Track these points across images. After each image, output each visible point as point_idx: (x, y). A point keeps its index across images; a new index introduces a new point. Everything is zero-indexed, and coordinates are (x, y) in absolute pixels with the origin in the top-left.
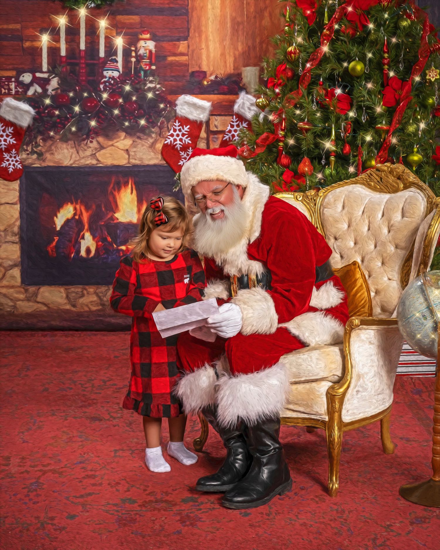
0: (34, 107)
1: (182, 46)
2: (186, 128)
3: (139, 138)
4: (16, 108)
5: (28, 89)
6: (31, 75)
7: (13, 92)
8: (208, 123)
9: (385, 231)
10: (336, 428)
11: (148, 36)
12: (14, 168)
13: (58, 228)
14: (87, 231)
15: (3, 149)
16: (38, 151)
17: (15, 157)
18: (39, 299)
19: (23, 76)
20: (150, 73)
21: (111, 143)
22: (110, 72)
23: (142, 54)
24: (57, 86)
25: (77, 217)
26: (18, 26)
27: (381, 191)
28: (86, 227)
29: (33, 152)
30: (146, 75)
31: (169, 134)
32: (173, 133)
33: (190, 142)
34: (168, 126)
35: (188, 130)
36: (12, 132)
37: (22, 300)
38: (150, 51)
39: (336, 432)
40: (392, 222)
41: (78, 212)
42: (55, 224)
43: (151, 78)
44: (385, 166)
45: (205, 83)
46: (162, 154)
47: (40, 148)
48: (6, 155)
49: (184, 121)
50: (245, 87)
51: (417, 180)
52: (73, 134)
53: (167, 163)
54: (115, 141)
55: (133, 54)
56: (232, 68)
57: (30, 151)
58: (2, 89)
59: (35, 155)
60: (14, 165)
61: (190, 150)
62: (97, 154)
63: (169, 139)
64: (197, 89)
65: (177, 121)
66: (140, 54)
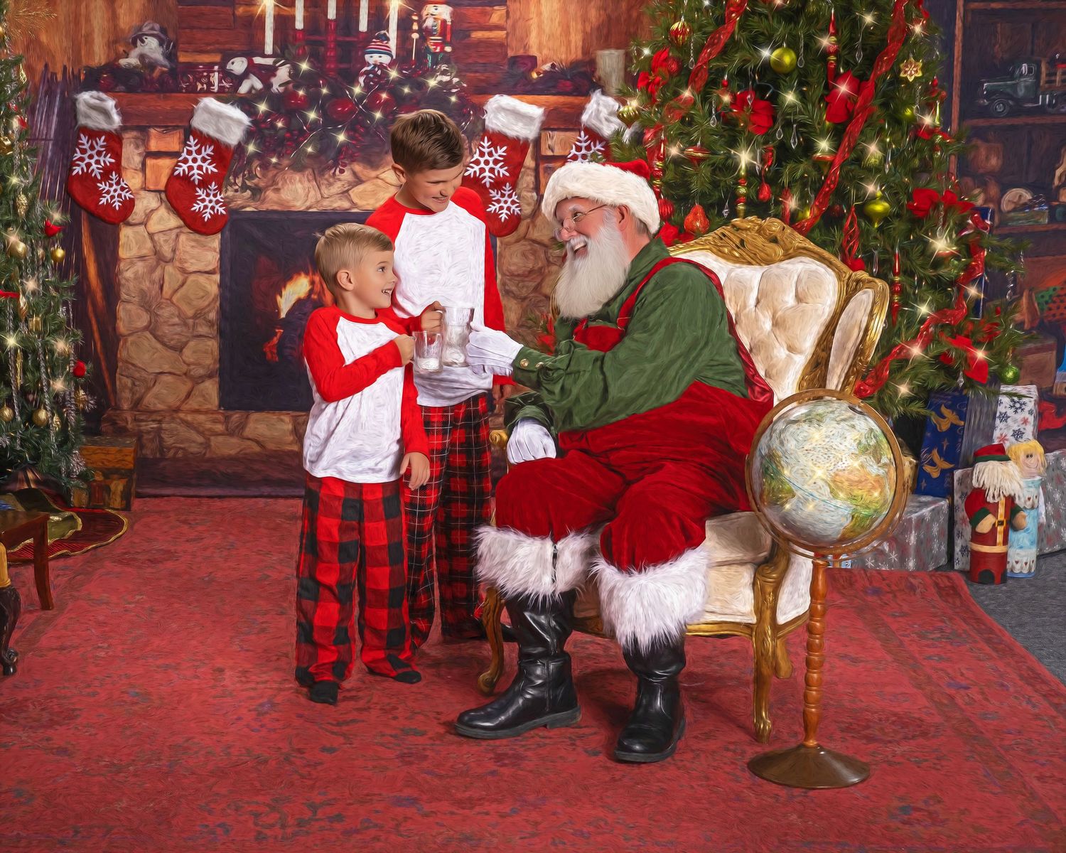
0: (247, 114)
1: (497, 15)
2: (501, 151)
4: (220, 116)
5: (240, 84)
6: (245, 61)
7: (216, 88)
8: (537, 142)
12: (212, 212)
13: (283, 315)
15: (197, 182)
16: (253, 186)
17: (215, 196)
18: (248, 433)
19: (233, 63)
20: (442, 58)
21: (373, 174)
22: (376, 56)
23: (430, 27)
24: (288, 79)
25: (314, 296)
29: (244, 188)
30: (435, 63)
31: (473, 160)
32: (480, 158)
33: (507, 174)
35: (505, 154)
36: (212, 154)
37: (220, 434)
38: (444, 22)
41: (318, 288)
42: (278, 308)
43: (444, 67)
45: (535, 75)
47: (256, 180)
48: (200, 192)
49: (498, 139)
50: (599, 83)
52: (310, 156)
54: (381, 169)
55: (415, 27)
56: (580, 52)
57: (240, 185)
58: (198, 84)
59: (248, 191)
60: (213, 208)
61: (508, 187)
62: (350, 192)
63: (472, 168)
64: (521, 86)
65: (486, 138)
66: (427, 27)
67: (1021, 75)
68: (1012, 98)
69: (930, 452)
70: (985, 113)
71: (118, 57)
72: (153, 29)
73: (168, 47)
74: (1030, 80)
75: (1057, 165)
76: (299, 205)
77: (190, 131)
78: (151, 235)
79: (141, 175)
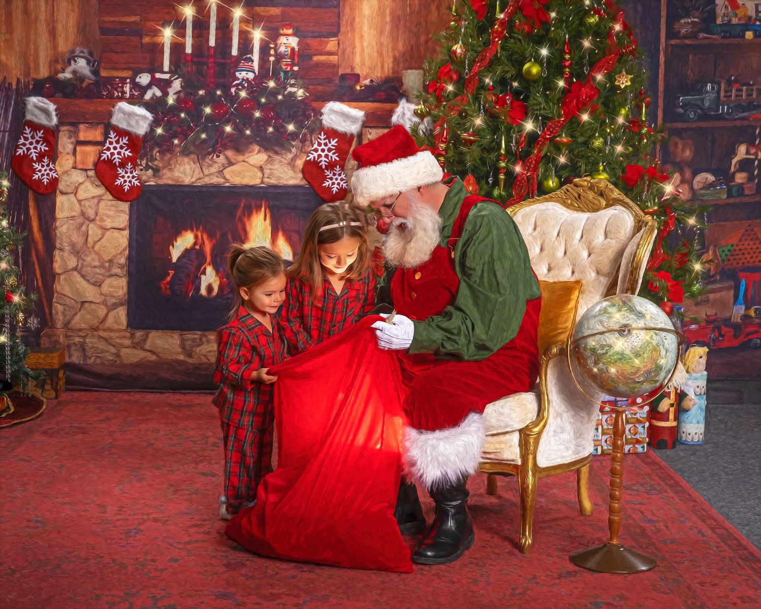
1: (332, 44)
2: (334, 142)
3: (276, 153)
4: (130, 115)
5: (145, 93)
6: (149, 76)
7: (128, 95)
8: (360, 136)
9: (585, 254)
10: (530, 473)
11: (290, 31)
12: (130, 185)
13: (174, 260)
14: (209, 264)
15: (117, 164)
16: (154, 167)
17: (131, 173)
18: (147, 347)
19: (140, 77)
20: (291, 75)
21: (241, 158)
22: (244, 73)
23: (283, 52)
24: (180, 89)
25: (197, 247)
26: (137, 18)
27: (580, 209)
28: (208, 260)
29: (147, 167)
30: (286, 78)
31: (313, 148)
32: (318, 147)
33: (338, 159)
34: (311, 139)
35: (336, 144)
36: (127, 142)
37: (127, 347)
38: (293, 49)
39: (530, 478)
40: (593, 244)
41: (200, 241)
42: (171, 255)
43: (292, 81)
44: (585, 181)
45: (358, 88)
46: (303, 172)
47: (156, 163)
48: (120, 171)
49: (331, 133)
50: (405, 93)
51: (622, 197)
53: (309, 183)
54: (247, 155)
55: (272, 52)
56: (391, 71)
57: (144, 166)
58: (115, 92)
59: (150, 170)
60: (130, 182)
61: (338, 168)
62: (224, 171)
63: (313, 154)
64: (349, 96)
65: (322, 133)
66: (280, 52)
67: (707, 92)
68: (700, 108)
70: (681, 118)
71: (57, 72)
72: (82, 52)
73: (93, 66)
74: (713, 96)
75: (733, 157)
76: (187, 181)
77: (110, 127)
78: (80, 201)
79: (73, 157)
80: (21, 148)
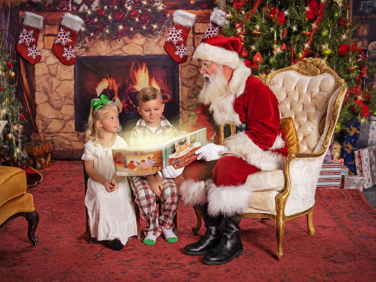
0: (83, 19)
2: (180, 31)
3: (150, 37)
4: (71, 19)
5: (80, 8)
7: (70, 10)
8: (193, 28)
9: (309, 99)
10: (281, 219)
12: (70, 57)
13: (98, 95)
14: (117, 97)
15: (64, 46)
16: (86, 46)
17: (71, 51)
21: (131, 41)
24: (98, 5)
25: (110, 88)
27: (307, 75)
28: (116, 94)
29: (82, 47)
31: (169, 35)
32: (172, 34)
33: (182, 40)
34: (168, 30)
36: (70, 35)
37: (76, 141)
39: (281, 222)
41: (111, 85)
42: (96, 92)
44: (309, 59)
45: (192, 2)
46: (164, 47)
47: (87, 44)
48: (65, 49)
49: (179, 27)
51: (329, 68)
52: (107, 35)
53: (168, 53)
54: (134, 39)
58: (63, 8)
59: (84, 48)
60: (70, 55)
61: (183, 45)
62: (123, 48)
63: (169, 38)
64: (187, 6)
65: (174, 27)
68: (372, 7)
69: (347, 143)
70: (362, 13)
76: (104, 54)
77: (61, 26)
78: (48, 66)
79: (43, 42)
80: (21, 40)
